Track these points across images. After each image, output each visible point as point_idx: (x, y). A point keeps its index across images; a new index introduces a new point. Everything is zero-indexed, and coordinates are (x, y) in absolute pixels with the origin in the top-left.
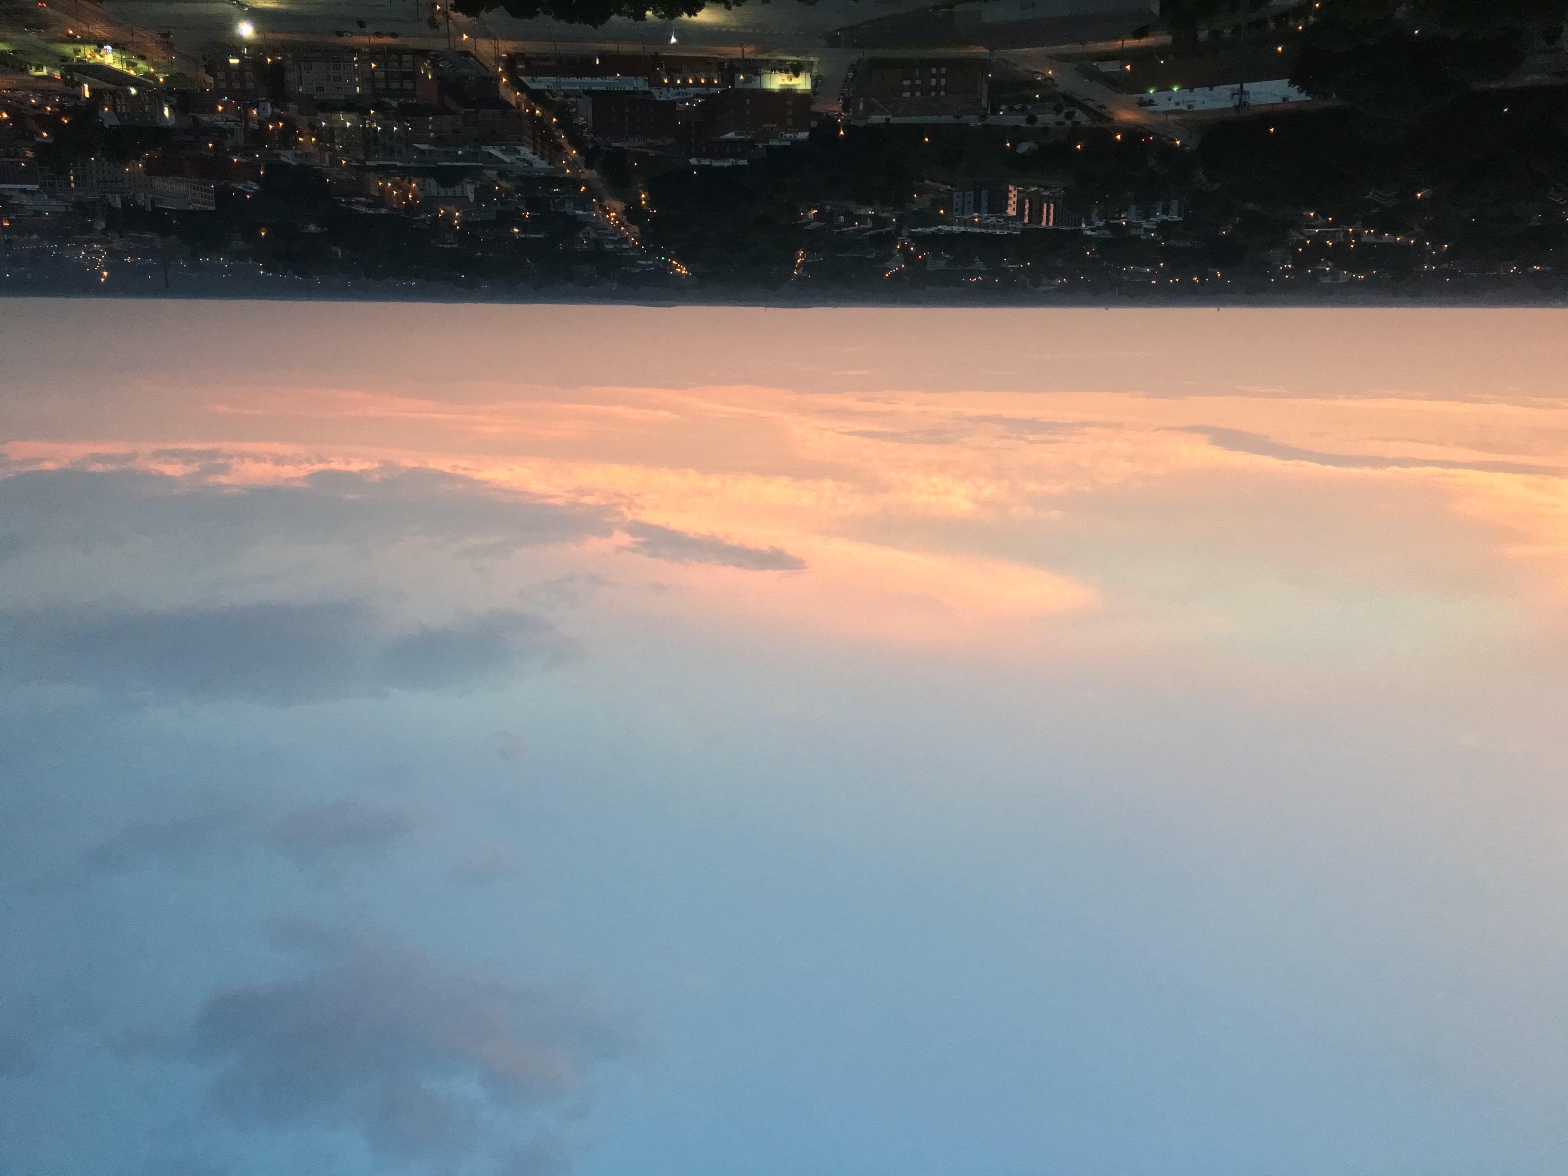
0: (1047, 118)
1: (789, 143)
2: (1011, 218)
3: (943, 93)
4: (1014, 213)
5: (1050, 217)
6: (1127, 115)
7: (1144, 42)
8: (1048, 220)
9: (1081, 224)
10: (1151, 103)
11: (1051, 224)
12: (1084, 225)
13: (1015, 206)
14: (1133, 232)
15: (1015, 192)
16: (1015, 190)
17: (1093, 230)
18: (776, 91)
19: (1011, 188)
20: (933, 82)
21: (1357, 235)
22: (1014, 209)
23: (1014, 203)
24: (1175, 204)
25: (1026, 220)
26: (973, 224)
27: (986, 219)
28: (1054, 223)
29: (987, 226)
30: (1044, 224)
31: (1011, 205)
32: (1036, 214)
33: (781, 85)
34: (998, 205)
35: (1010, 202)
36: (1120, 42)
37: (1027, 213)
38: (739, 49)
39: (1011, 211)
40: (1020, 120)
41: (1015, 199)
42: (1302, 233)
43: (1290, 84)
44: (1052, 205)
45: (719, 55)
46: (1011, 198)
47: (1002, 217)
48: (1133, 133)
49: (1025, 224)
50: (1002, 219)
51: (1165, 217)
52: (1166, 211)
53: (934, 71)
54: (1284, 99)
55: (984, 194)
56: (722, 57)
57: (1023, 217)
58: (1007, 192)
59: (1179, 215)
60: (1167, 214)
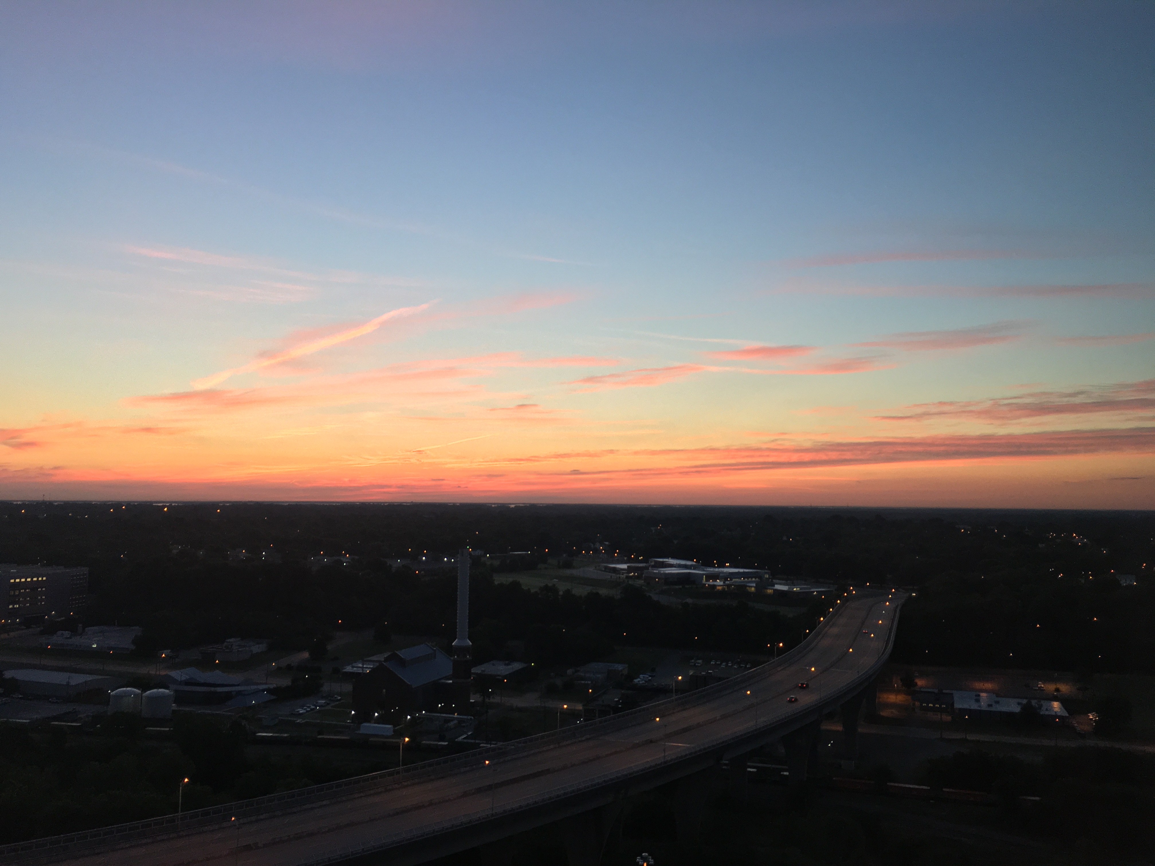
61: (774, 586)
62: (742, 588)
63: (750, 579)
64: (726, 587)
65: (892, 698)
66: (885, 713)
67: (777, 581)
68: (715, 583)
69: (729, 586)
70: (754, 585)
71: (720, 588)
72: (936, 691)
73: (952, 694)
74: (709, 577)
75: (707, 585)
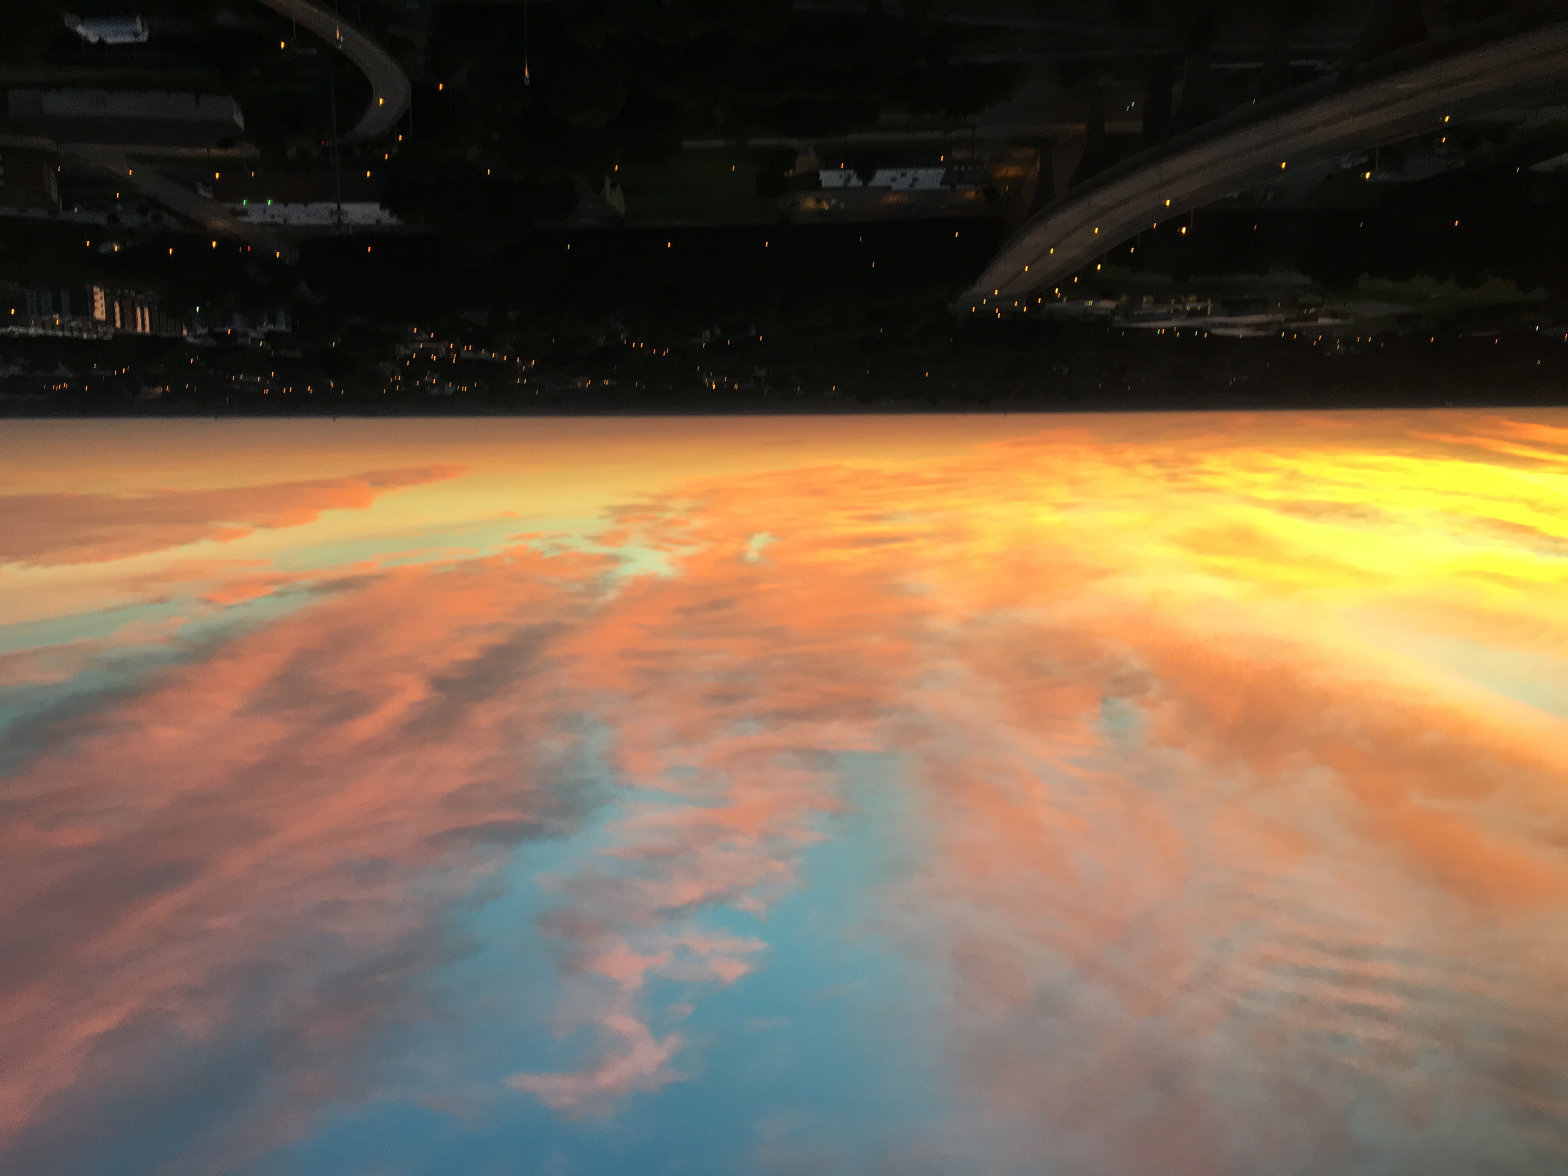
0: (131, 219)
2: (99, 322)
4: (103, 317)
5: (146, 322)
6: (220, 224)
7: (233, 152)
8: (143, 323)
9: (182, 331)
10: (245, 213)
11: (148, 329)
12: (185, 332)
13: (103, 309)
14: (241, 341)
15: (102, 295)
16: (101, 292)
17: (196, 337)
19: (96, 289)
21: (457, 350)
22: (102, 312)
23: (102, 306)
24: (281, 315)
25: (118, 324)
26: (53, 326)
27: (70, 321)
28: (151, 329)
29: (71, 329)
30: (139, 329)
31: (98, 307)
32: (129, 318)
34: (82, 307)
35: (97, 305)
36: (205, 151)
37: (118, 316)
39: (100, 313)
40: (101, 219)
41: (102, 302)
42: (408, 348)
43: (382, 207)
44: (147, 310)
46: (97, 301)
47: (88, 320)
48: (227, 242)
49: (117, 329)
50: (89, 323)
51: (271, 327)
52: (273, 321)
54: (378, 221)
55: (65, 297)
57: (114, 321)
58: (92, 294)
59: (287, 326)
60: (275, 324)
61: (1115, 306)
62: (1160, 300)
63: (1141, 313)
64: (1183, 298)
65: (1012, 171)
66: (1030, 151)
67: (1106, 312)
68: (1195, 305)
69: (1178, 302)
70: (1144, 306)
71: (1193, 298)
72: (958, 187)
73: (942, 183)
74: (1203, 313)
75: (1207, 303)
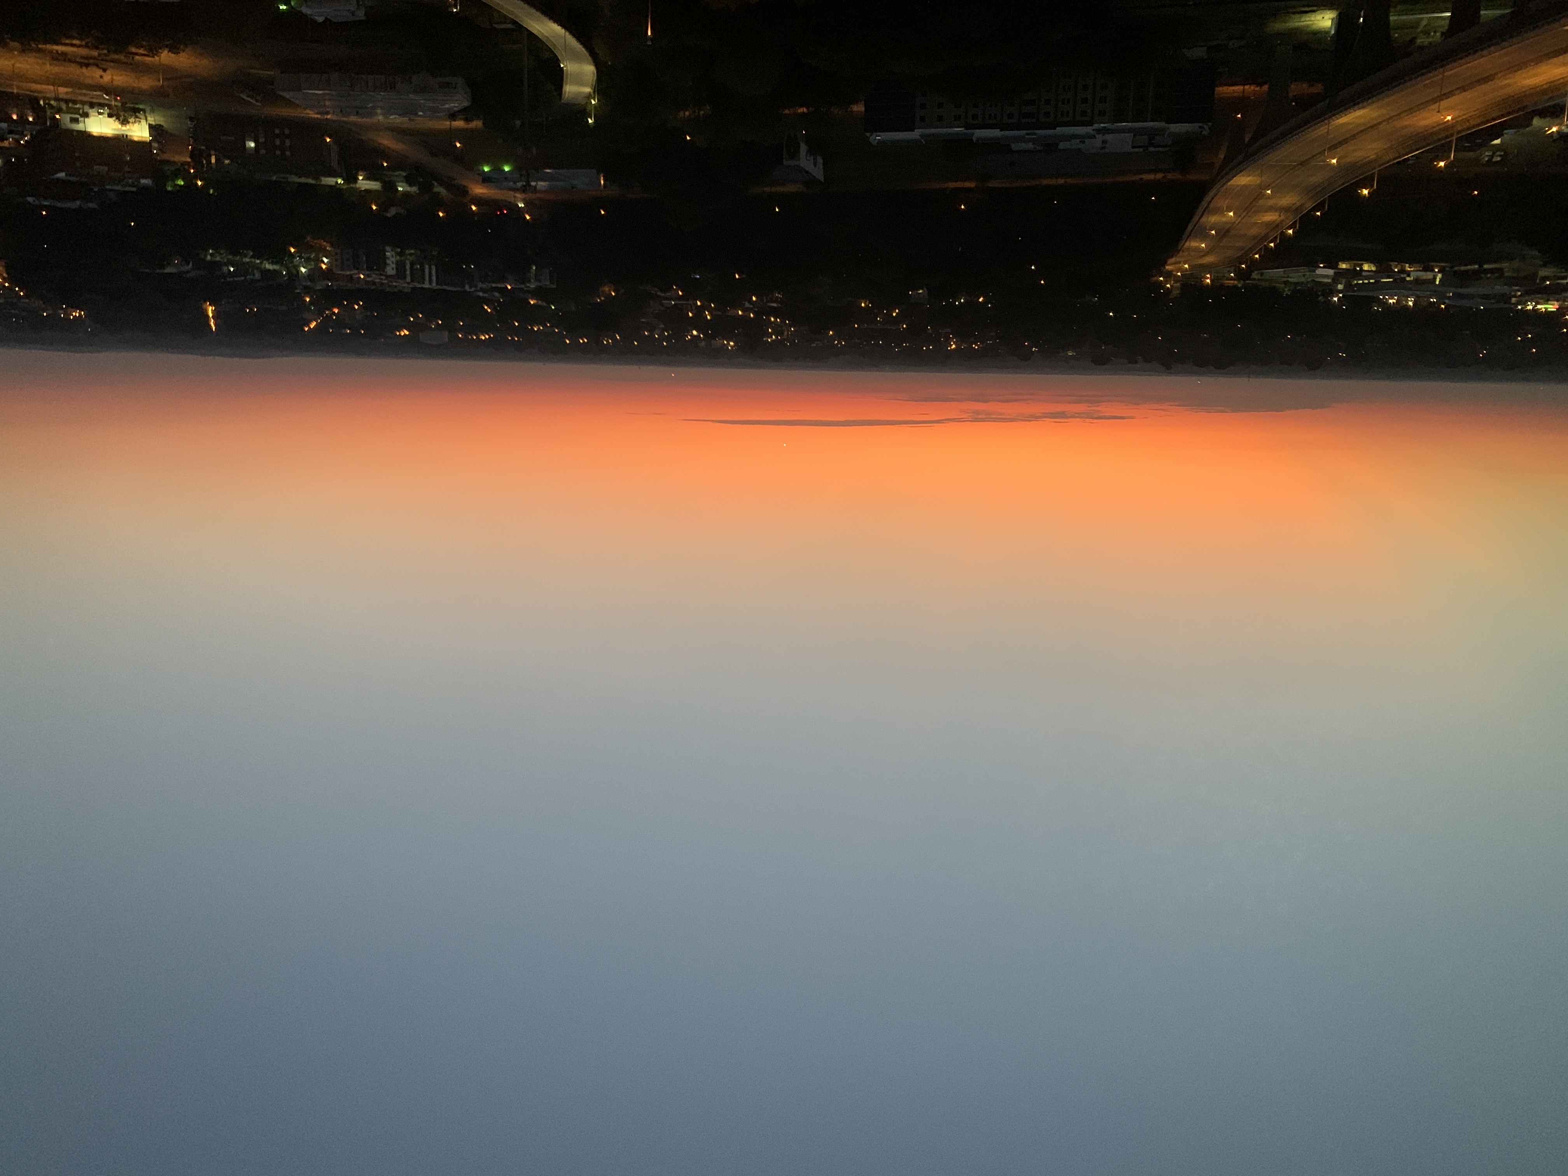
1: (134, 189)
2: (391, 276)
3: (288, 153)
4: (393, 272)
5: (433, 278)
6: (474, 190)
7: (466, 126)
8: (430, 279)
9: (464, 287)
11: (434, 284)
12: (467, 287)
13: (394, 266)
14: (518, 296)
15: (393, 253)
16: (392, 251)
18: (109, 135)
19: (388, 248)
20: (278, 142)
22: (393, 269)
23: (393, 263)
25: (408, 279)
26: (357, 281)
27: (368, 276)
28: (437, 283)
29: (374, 283)
30: (426, 283)
31: (389, 264)
32: (418, 275)
33: (115, 129)
34: (376, 263)
35: (388, 262)
37: (408, 272)
38: (51, 87)
39: (390, 270)
41: (394, 259)
44: (433, 267)
45: (31, 91)
46: (388, 258)
47: (381, 275)
48: (486, 205)
49: (408, 283)
50: (383, 277)
51: (539, 284)
52: (538, 278)
53: (277, 131)
55: (361, 255)
56: (36, 94)
57: (405, 278)
58: (385, 251)
59: (552, 282)
60: (540, 281)
61: (1335, 273)
63: (1366, 281)
64: (1405, 267)
67: (1326, 280)
68: (1422, 274)
70: (1364, 274)
75: (1436, 270)
